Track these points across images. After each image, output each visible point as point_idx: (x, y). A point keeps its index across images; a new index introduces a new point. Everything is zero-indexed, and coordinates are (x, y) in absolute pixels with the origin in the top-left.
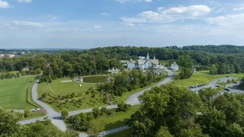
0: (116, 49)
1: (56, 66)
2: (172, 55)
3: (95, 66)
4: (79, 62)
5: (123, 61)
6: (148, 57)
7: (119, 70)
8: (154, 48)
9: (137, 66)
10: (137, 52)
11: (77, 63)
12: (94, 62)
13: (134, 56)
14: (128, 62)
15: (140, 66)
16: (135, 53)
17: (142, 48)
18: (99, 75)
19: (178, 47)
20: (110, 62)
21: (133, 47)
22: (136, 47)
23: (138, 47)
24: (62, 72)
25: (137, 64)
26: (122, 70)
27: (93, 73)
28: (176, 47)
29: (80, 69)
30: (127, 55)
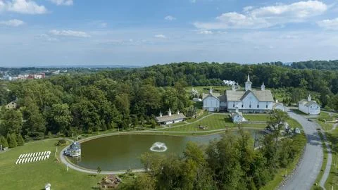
3: (127, 109)
4: (90, 98)
6: (248, 86)
8: (252, 66)
9: (223, 104)
10: (220, 71)
11: (85, 101)
12: (125, 99)
13: (214, 79)
14: (204, 95)
15: (230, 106)
16: (216, 75)
17: (228, 65)
20: (164, 98)
21: (213, 63)
22: (217, 64)
23: (221, 63)
25: (223, 99)
26: (189, 115)
30: (203, 79)
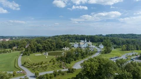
0: (67, 36)
1: (33, 46)
2: (100, 39)
3: (55, 46)
4: (46, 43)
5: (71, 43)
6: (86, 41)
7: (69, 48)
9: (79, 46)
10: (79, 38)
11: (45, 44)
12: (54, 44)
13: (77, 40)
14: (74, 44)
15: (81, 46)
16: (78, 38)
17: (82, 35)
18: (57, 51)
19: (103, 35)
20: (64, 44)
21: (77, 35)
22: (79, 35)
23: (80, 35)
24: (36, 50)
25: (79, 45)
26: (70, 48)
27: (54, 50)
28: (102, 35)
29: (47, 47)
30: (74, 40)
